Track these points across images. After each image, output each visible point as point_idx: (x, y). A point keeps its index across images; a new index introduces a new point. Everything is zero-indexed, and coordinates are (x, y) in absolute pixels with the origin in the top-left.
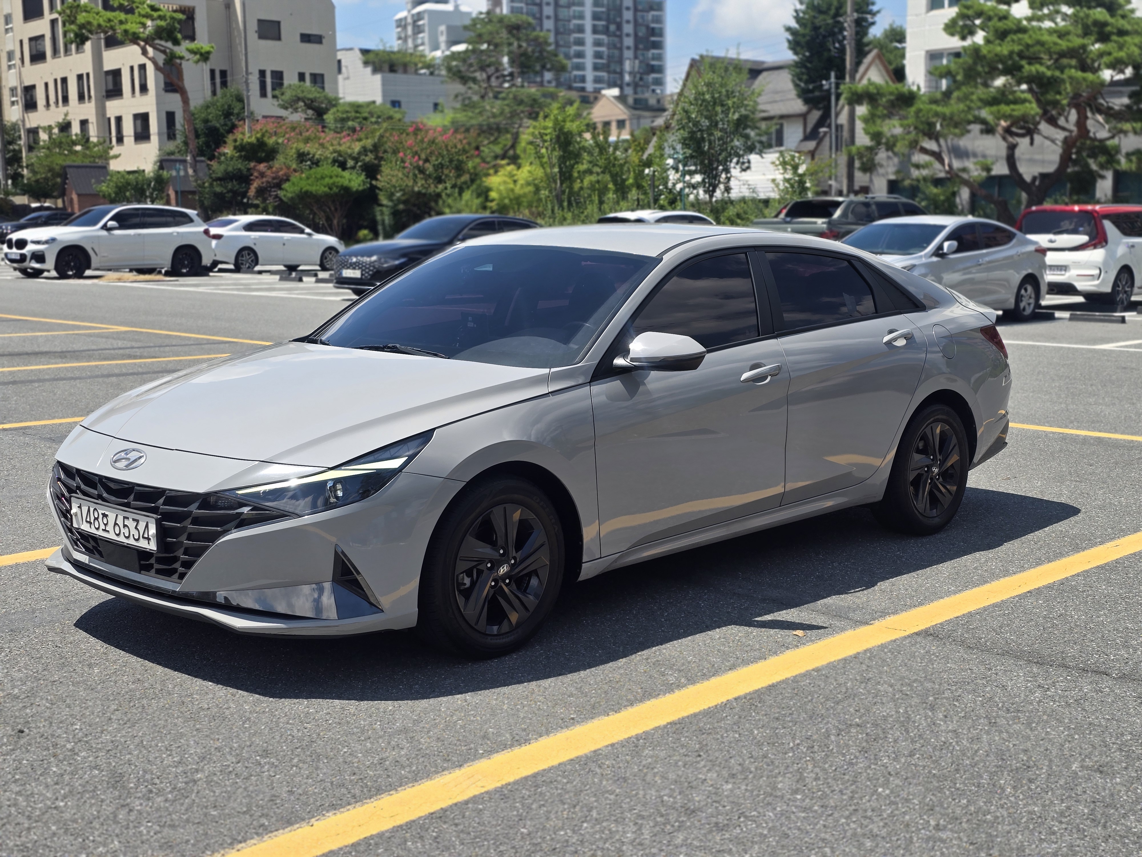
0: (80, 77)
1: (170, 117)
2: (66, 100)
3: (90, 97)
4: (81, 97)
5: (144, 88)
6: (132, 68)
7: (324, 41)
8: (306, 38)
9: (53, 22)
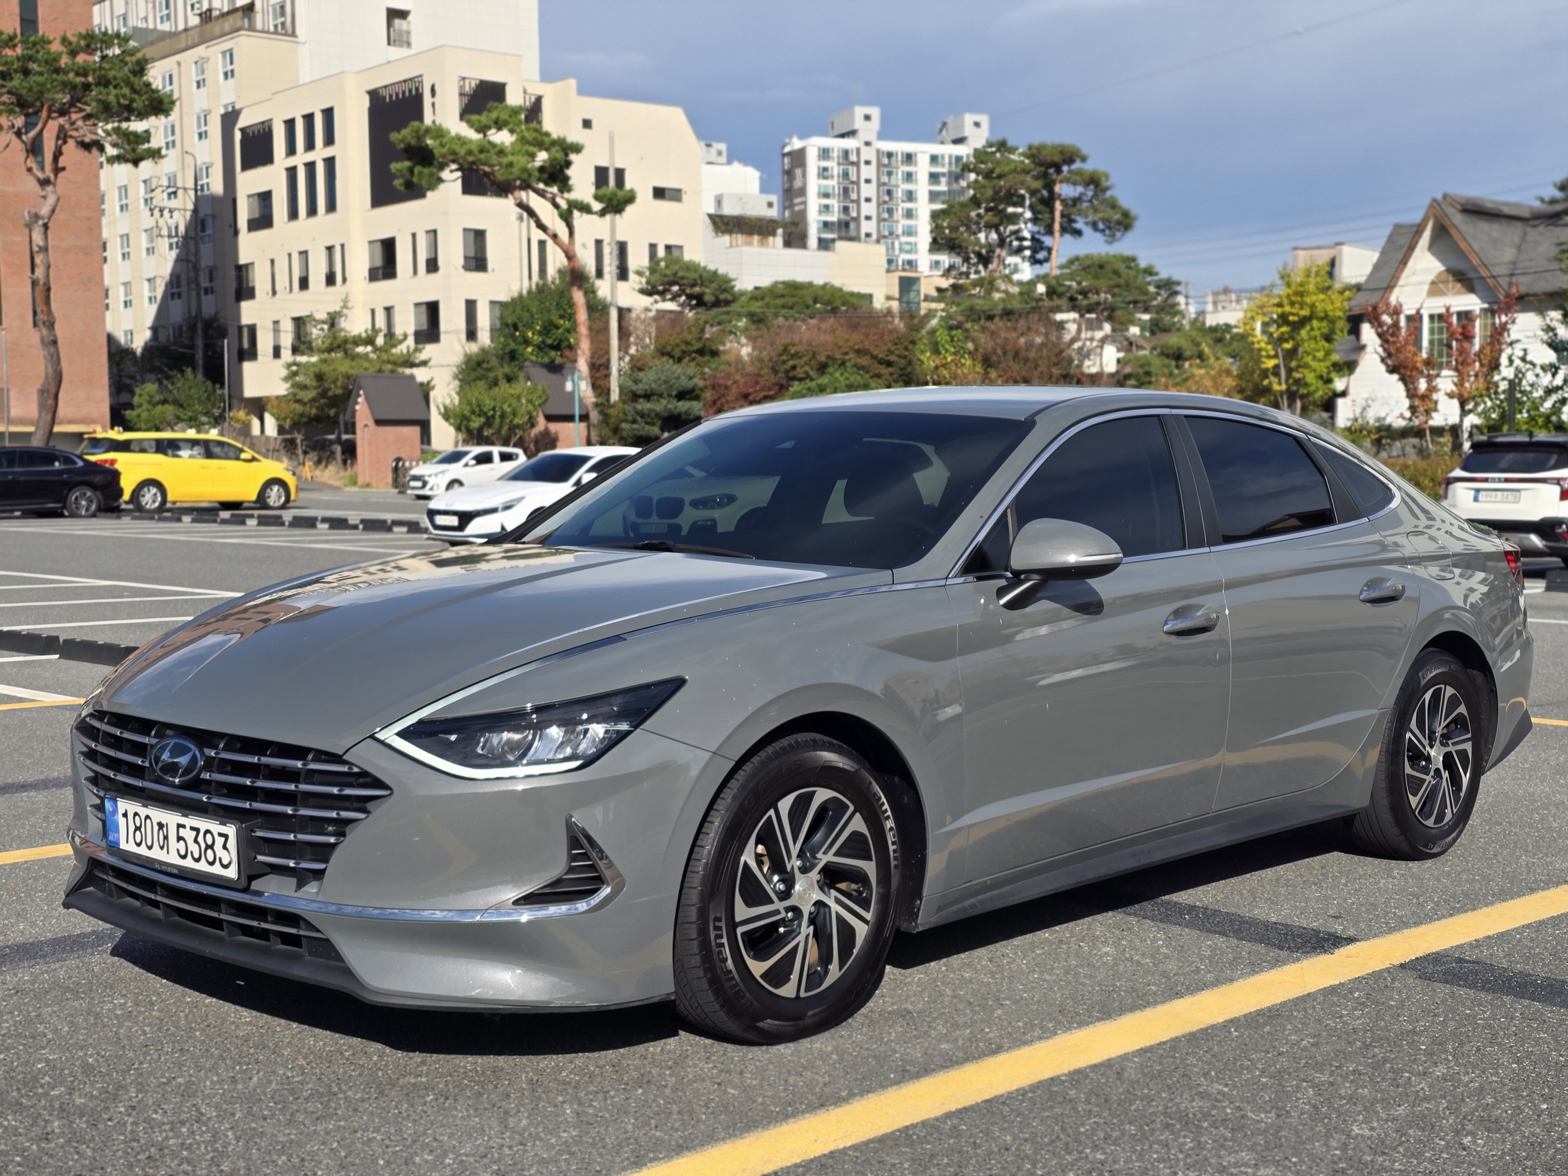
0: (330, 249)
1: (471, 305)
2: (304, 283)
3: (344, 280)
4: (330, 280)
5: (432, 266)
6: (414, 235)
7: (684, 197)
8: (659, 193)
9: (292, 172)
